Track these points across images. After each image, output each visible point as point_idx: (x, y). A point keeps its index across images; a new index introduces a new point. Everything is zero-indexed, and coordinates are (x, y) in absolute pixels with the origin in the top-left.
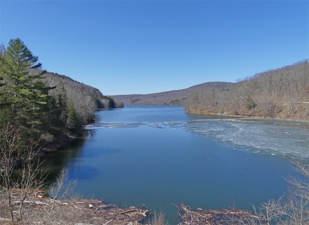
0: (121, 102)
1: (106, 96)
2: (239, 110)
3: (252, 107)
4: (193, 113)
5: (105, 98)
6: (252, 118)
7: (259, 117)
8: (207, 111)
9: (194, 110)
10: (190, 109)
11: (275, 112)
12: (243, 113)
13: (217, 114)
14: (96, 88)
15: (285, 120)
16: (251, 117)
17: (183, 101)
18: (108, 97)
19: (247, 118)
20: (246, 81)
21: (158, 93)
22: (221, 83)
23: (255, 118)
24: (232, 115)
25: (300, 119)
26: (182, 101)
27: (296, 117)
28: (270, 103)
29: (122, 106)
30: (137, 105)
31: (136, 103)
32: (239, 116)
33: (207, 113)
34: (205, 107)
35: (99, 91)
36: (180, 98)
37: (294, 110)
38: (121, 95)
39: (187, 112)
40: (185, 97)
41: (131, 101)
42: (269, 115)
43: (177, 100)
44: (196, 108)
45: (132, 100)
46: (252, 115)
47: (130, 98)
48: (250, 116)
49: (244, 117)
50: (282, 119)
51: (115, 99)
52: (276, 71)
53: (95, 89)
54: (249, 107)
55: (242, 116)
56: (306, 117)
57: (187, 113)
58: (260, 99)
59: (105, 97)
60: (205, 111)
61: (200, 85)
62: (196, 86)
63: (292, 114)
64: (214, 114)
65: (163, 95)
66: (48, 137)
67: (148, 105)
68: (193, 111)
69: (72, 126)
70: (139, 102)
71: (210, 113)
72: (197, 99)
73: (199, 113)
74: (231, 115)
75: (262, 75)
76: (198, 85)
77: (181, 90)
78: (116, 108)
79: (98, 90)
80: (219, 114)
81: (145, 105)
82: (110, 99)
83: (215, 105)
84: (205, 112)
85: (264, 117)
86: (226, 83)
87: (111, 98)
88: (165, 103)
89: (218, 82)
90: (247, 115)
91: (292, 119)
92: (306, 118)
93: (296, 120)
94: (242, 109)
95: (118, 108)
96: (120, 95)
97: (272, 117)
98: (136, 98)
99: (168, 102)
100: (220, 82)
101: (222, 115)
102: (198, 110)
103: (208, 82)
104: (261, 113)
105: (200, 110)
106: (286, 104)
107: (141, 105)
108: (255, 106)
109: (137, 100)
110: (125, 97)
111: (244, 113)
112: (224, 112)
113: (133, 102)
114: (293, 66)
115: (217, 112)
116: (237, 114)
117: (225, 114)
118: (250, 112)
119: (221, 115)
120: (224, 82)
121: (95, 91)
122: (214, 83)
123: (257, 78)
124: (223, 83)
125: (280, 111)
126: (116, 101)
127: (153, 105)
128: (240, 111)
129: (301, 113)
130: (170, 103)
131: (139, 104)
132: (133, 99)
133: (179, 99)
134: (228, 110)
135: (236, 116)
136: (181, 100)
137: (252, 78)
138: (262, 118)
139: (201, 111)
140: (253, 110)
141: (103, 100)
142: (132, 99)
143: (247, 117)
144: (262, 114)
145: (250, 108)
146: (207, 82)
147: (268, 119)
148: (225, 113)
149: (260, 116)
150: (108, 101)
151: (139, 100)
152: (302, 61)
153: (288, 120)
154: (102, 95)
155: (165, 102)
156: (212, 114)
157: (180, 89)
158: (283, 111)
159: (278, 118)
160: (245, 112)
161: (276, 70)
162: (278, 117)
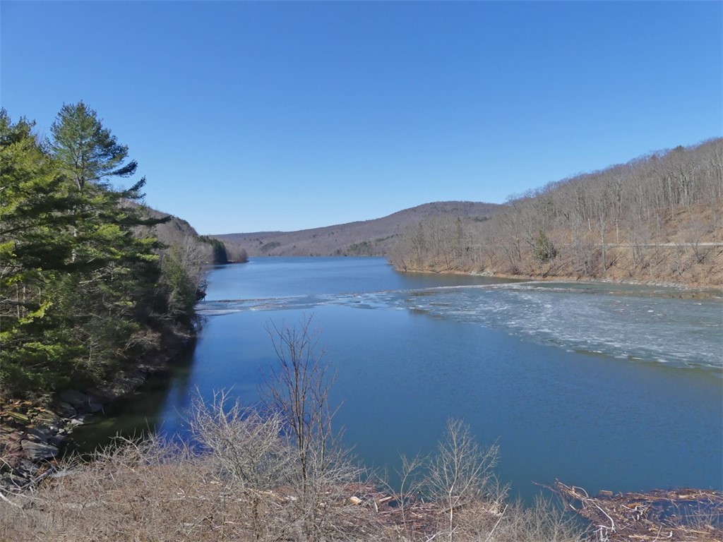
0: (241, 250)
1: (207, 237)
2: (519, 263)
3: (549, 256)
4: (414, 271)
5: (205, 241)
6: (549, 280)
7: (566, 277)
8: (445, 266)
9: (415, 267)
10: (407, 263)
11: (600, 266)
12: (529, 270)
13: (468, 273)
14: (180, 218)
15: (623, 282)
16: (548, 278)
17: (380, 245)
18: (210, 238)
19: (539, 280)
20: (526, 199)
21: (321, 228)
22: (461, 203)
23: (557, 280)
24: (504, 276)
25: (656, 280)
26: (376, 244)
27: (647, 277)
28: (589, 248)
29: (243, 260)
30: (273, 255)
31: (272, 251)
32: (521, 277)
33: (446, 272)
34: (442, 258)
35: (189, 226)
36: (372, 239)
37: (642, 260)
38: (236, 234)
39: (398, 269)
40: (385, 236)
41: (259, 247)
42: (588, 273)
43: (365, 243)
44: (420, 261)
45: (262, 245)
46: (551, 273)
47: (257, 240)
48: (545, 276)
49: (533, 278)
50: (619, 282)
51: (228, 242)
52: (595, 177)
53: (180, 220)
54: (542, 257)
55: (528, 277)
56: (670, 275)
57: (399, 272)
58: (566, 238)
59: (204, 239)
60: (442, 268)
61: (414, 209)
62: (406, 210)
63: (638, 270)
64: (463, 273)
65: (333, 233)
66: (149, 338)
67: (299, 255)
68: (414, 269)
69: (180, 309)
70: (277, 250)
71: (453, 271)
72: (421, 241)
73: (427, 271)
74: (501, 276)
75: (563, 186)
76: (410, 209)
77: (373, 221)
78: (231, 263)
79: (185, 223)
80: (473, 273)
81: (293, 255)
82: (216, 244)
83: (464, 252)
84: (442, 270)
85: (576, 278)
86: (472, 204)
87: (219, 240)
88: (338, 251)
89: (455, 203)
90: (539, 274)
91: (639, 281)
92: (670, 278)
93: (649, 284)
94: (528, 261)
95: (234, 263)
96: (232, 234)
97: (595, 277)
98: (272, 240)
99: (345, 248)
100: (459, 202)
101: (482, 275)
102: (424, 265)
103: (433, 202)
104: (571, 269)
105: (430, 266)
106: (624, 248)
107: (283, 257)
108: (555, 253)
109: (273, 245)
110: (245, 239)
111: (533, 271)
112: (487, 266)
113: (265, 248)
114: (627, 165)
115: (469, 269)
116: (516, 272)
117: (488, 272)
118: (546, 267)
119: (478, 275)
120: (467, 202)
121: (180, 225)
122: (445, 204)
123: (550, 192)
124: (465, 205)
125: (611, 264)
126: (229, 247)
127: (311, 255)
128: (522, 266)
129: (657, 267)
130: (348, 250)
131: (279, 253)
132: (265, 242)
133: (370, 242)
134: (494, 264)
135: (515, 277)
136: (373, 244)
137: (540, 191)
138: (573, 280)
139: (433, 266)
140: (552, 262)
141: (201, 245)
142: (261, 243)
143: (538, 278)
144: (571, 271)
145: (545, 257)
146: (429, 202)
147: (587, 281)
148: (488, 270)
149: (567, 275)
150: (211, 248)
151: (279, 244)
152: (649, 154)
153: (632, 283)
154: (197, 235)
155: (338, 248)
156: (457, 273)
157: (371, 219)
158: (618, 265)
159: (609, 280)
160: (534, 268)
161: (593, 174)
162: (608, 276)
